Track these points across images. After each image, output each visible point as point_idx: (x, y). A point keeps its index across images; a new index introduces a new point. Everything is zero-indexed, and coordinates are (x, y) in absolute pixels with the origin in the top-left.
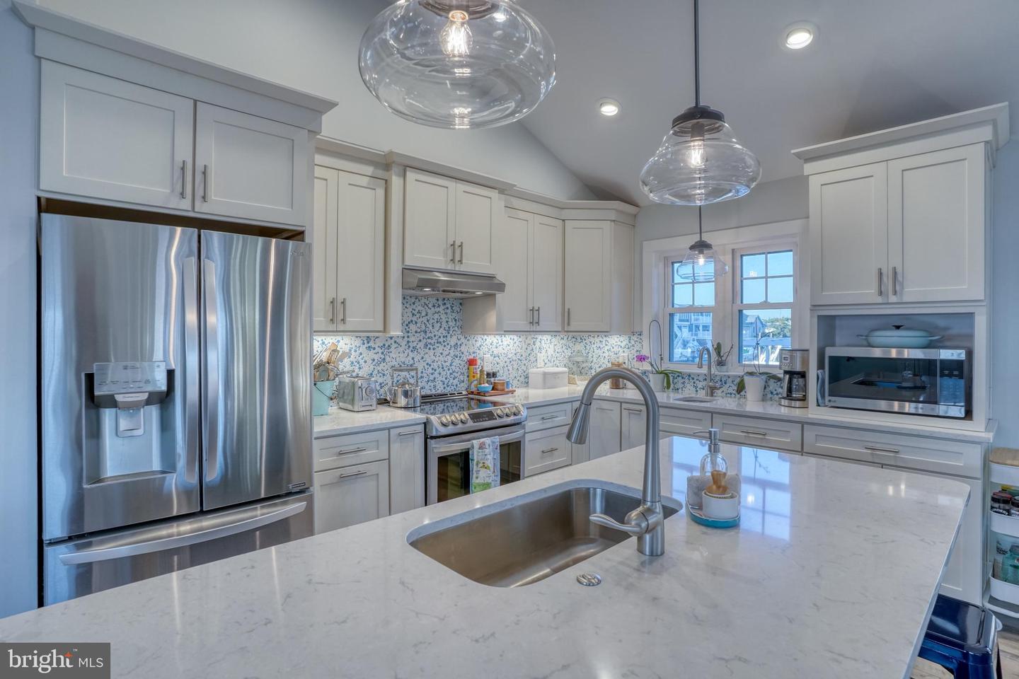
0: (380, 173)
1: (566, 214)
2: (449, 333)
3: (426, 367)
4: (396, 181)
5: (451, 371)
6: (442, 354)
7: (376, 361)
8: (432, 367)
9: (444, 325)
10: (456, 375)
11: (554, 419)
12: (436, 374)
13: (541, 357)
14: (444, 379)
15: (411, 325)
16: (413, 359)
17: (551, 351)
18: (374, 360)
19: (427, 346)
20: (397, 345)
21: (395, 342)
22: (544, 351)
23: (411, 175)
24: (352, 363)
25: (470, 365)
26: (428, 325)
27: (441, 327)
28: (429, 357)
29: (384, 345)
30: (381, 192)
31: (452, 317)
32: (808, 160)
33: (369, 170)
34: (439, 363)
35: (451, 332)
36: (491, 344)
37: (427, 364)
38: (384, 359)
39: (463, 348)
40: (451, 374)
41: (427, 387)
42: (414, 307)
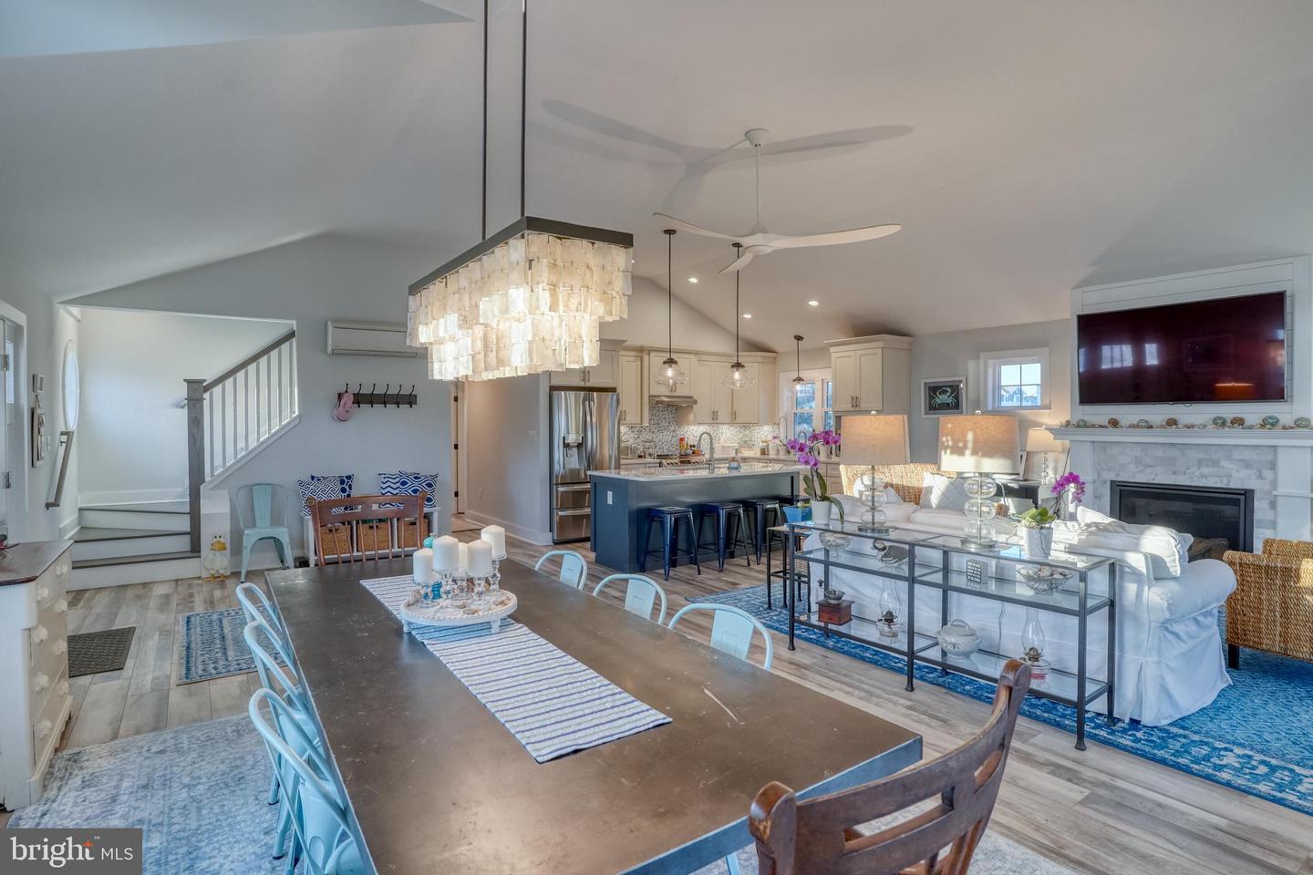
0: (638, 354)
3: (659, 441)
4: (646, 358)
5: (672, 444)
6: (667, 435)
8: (662, 441)
9: (668, 420)
10: (674, 446)
12: (663, 445)
13: (723, 438)
14: (668, 448)
15: (652, 421)
16: (653, 437)
17: (730, 434)
19: (659, 431)
20: (645, 431)
21: (645, 429)
22: (725, 434)
25: (681, 441)
26: (659, 420)
27: (666, 421)
28: (660, 436)
29: (640, 430)
30: (639, 363)
31: (671, 416)
32: (832, 346)
33: (634, 353)
34: (665, 439)
35: (671, 424)
36: (692, 430)
38: (639, 437)
39: (678, 432)
40: (672, 446)
41: (659, 451)
42: (654, 413)
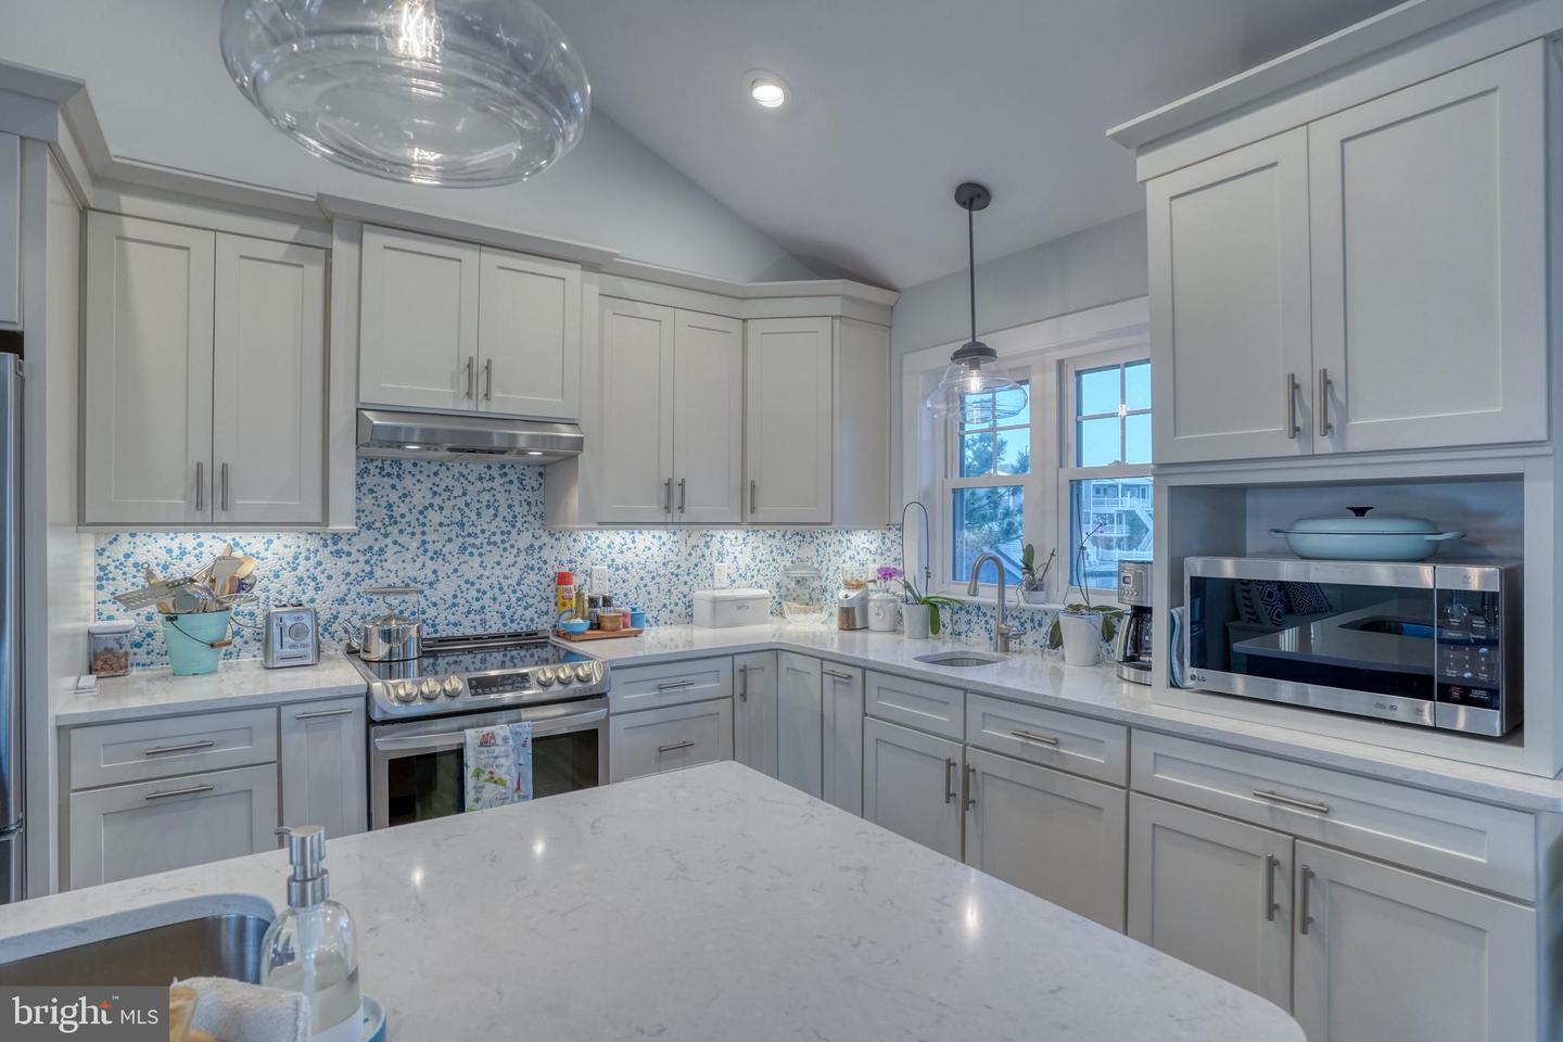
0: (314, 237)
1: (748, 309)
2: (514, 526)
3: (464, 587)
4: (342, 250)
5: (519, 594)
6: (498, 563)
7: (353, 576)
8: (478, 586)
9: (504, 511)
10: (531, 601)
11: (687, 688)
12: (486, 600)
13: (723, 569)
14: (503, 608)
15: (430, 514)
16: (435, 572)
17: (744, 560)
18: (348, 574)
19: (465, 549)
20: (397, 548)
21: (395, 542)
22: (728, 560)
23: (373, 240)
24: (301, 579)
25: (560, 583)
26: (468, 512)
27: (496, 516)
28: (471, 569)
29: (371, 548)
30: (315, 272)
31: (522, 498)
32: (1145, 147)
33: (290, 231)
34: (492, 580)
35: (519, 525)
36: (609, 547)
37: (467, 582)
38: (371, 573)
39: (545, 554)
40: (519, 599)
41: (467, 623)
42: (437, 480)
